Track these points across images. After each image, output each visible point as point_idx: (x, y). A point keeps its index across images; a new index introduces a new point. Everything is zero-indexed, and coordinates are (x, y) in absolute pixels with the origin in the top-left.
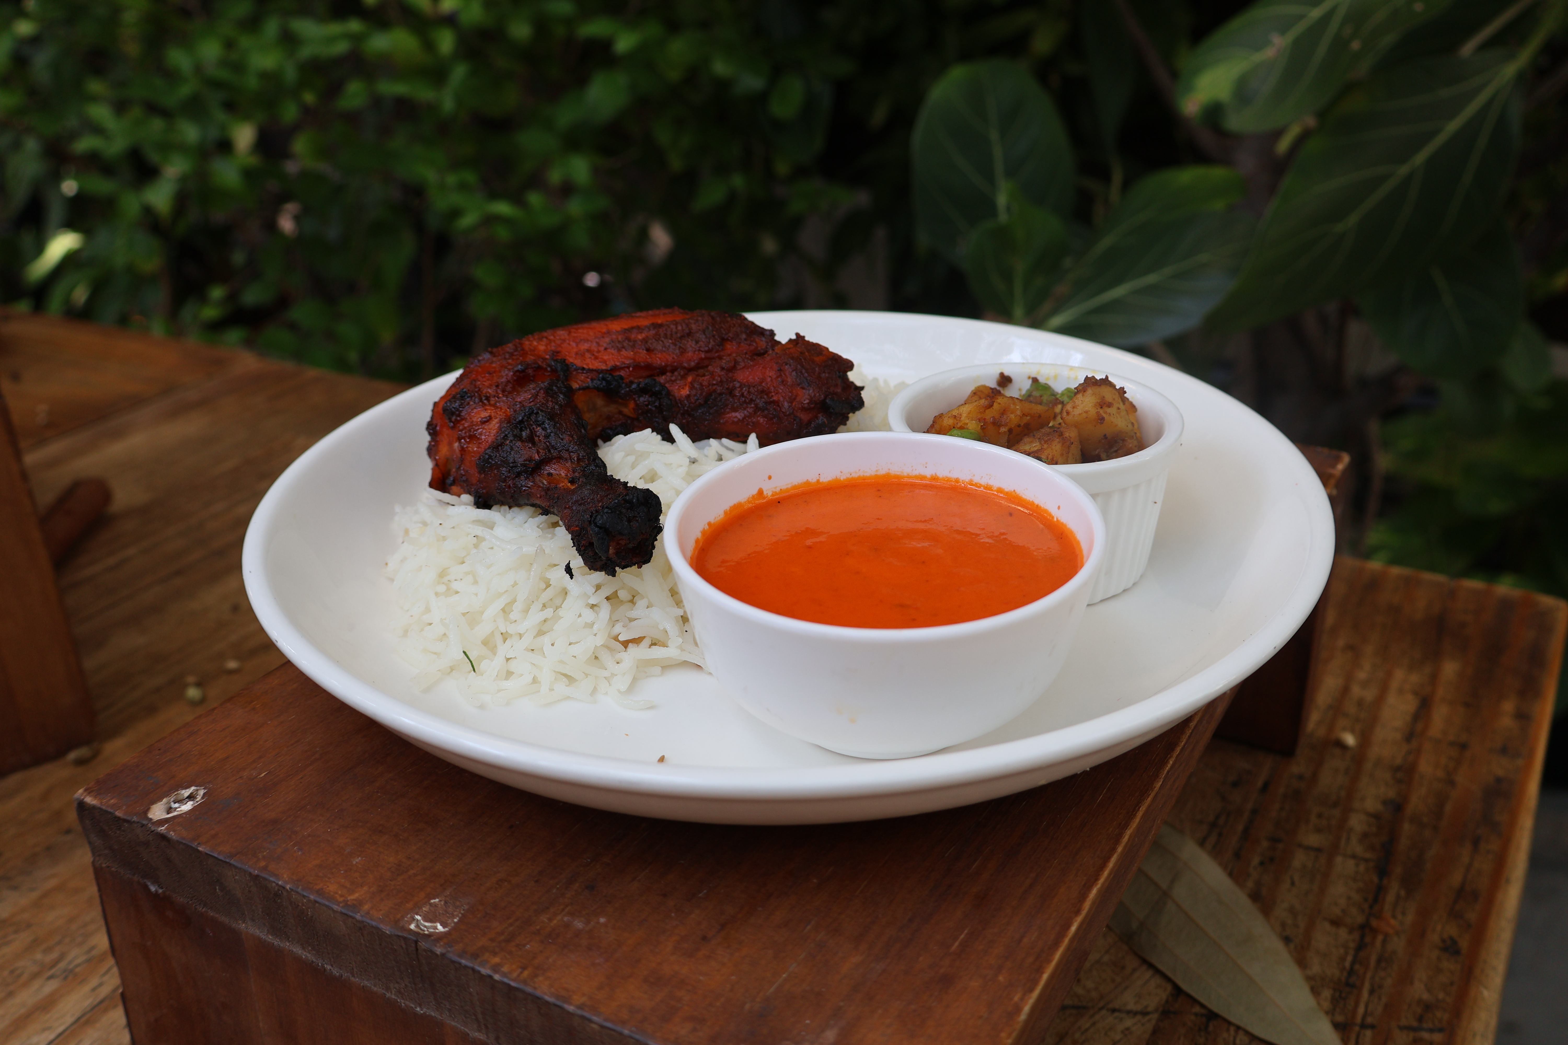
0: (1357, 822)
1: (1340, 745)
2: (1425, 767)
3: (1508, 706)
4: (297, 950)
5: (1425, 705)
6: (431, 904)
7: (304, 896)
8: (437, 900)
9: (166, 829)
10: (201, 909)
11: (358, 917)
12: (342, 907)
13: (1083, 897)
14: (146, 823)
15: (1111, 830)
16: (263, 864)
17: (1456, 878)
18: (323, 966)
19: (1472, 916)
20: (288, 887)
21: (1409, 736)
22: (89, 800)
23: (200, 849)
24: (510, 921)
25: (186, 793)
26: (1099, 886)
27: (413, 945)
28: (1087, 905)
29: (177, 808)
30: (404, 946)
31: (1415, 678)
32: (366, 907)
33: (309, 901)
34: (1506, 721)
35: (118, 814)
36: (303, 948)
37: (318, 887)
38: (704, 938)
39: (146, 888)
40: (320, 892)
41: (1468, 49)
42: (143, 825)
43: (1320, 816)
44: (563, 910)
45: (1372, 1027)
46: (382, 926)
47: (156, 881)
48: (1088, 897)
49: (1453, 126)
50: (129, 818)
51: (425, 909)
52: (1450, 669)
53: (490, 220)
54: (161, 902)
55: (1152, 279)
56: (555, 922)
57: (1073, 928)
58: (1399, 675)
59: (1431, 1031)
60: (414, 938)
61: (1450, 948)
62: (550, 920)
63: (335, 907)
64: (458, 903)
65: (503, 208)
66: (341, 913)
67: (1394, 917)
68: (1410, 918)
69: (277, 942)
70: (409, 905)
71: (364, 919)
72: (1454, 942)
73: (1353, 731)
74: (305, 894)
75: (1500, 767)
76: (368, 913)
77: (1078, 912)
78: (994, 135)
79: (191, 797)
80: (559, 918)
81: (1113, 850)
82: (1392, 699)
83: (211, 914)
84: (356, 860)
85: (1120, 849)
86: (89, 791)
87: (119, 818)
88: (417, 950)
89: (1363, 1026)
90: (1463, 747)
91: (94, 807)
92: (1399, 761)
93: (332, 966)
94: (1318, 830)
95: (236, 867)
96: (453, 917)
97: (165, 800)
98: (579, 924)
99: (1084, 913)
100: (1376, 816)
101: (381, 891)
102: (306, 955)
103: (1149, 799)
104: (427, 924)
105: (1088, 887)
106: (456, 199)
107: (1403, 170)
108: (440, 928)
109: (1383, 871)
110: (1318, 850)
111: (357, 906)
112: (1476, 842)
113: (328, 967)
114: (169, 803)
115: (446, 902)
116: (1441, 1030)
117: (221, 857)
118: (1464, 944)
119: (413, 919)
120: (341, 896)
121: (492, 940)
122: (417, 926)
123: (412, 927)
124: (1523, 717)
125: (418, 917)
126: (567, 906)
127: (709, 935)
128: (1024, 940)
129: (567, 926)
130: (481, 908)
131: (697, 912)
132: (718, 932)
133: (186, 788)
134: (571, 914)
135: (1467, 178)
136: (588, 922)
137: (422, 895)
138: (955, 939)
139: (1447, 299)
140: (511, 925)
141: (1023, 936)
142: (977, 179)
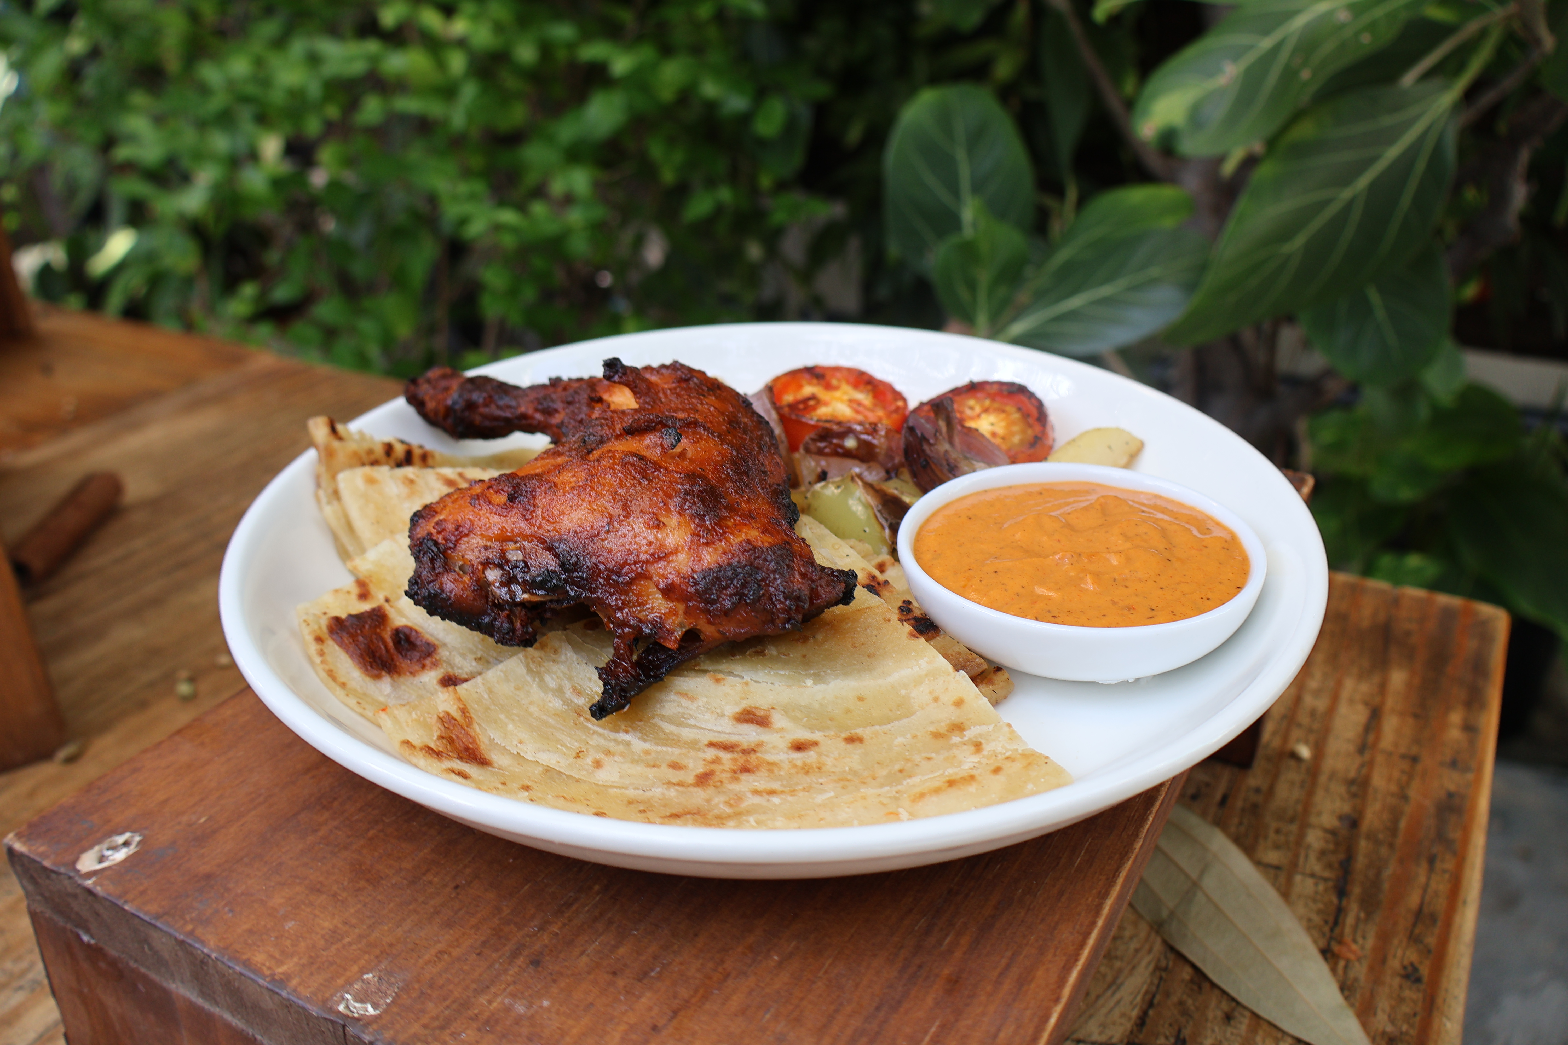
0: (1314, 839)
1: (1294, 756)
2: (1379, 780)
3: (1456, 717)
4: (228, 1016)
5: (1375, 715)
6: (363, 981)
7: (230, 967)
8: (370, 975)
9: (95, 883)
10: (133, 964)
11: (284, 994)
12: (269, 982)
13: (1062, 981)
14: (73, 875)
15: (1090, 899)
16: (189, 927)
17: (1414, 899)
18: (253, 1035)
19: (1431, 940)
20: (214, 955)
21: (1362, 748)
22: (19, 847)
23: (126, 907)
24: (447, 1003)
25: (120, 839)
27: (341, 1029)
28: (1067, 991)
29: (108, 856)
30: (332, 1029)
31: (1365, 688)
32: (294, 982)
33: (235, 972)
34: (1454, 734)
35: (47, 863)
36: (233, 1016)
37: (245, 957)
38: (655, 1028)
39: (78, 937)
40: (247, 964)
41: (1409, 79)
42: (70, 878)
43: (1278, 831)
44: (505, 990)
46: (308, 1006)
47: (88, 931)
49: (1393, 153)
50: (55, 869)
51: (357, 986)
52: (1398, 678)
53: (498, 228)
54: (95, 953)
55: (1106, 291)
56: (495, 1004)
57: (1053, 1020)
58: (1349, 684)
60: (342, 1022)
61: (1411, 975)
62: (490, 1002)
63: (261, 982)
64: (392, 979)
65: (508, 216)
66: (267, 989)
67: (1355, 941)
68: (1370, 942)
69: (207, 1006)
70: (340, 981)
71: (291, 997)
72: (1415, 969)
73: (1306, 742)
74: (231, 964)
75: (1451, 781)
76: (295, 990)
77: (1057, 1000)
78: (961, 155)
79: (126, 844)
80: (499, 1000)
81: (1093, 924)
82: (1343, 709)
83: (143, 970)
84: (290, 925)
85: (1100, 923)
86: (19, 836)
87: (45, 869)
88: (345, 1034)
90: (1414, 759)
91: (22, 855)
92: (1352, 774)
93: (262, 1037)
94: (1277, 847)
95: (161, 930)
96: (386, 995)
97: (97, 848)
98: (520, 1008)
99: (1064, 1000)
100: (1333, 832)
101: (312, 963)
102: (236, 1022)
103: (1130, 863)
104: (357, 1005)
105: (1067, 969)
106: (466, 208)
107: (1347, 193)
108: (371, 1011)
109: (1342, 892)
110: (1277, 868)
111: (283, 982)
112: (1432, 861)
113: (259, 1037)
114: (101, 851)
115: (380, 978)
117: (147, 918)
118: (1424, 971)
119: (343, 998)
120: (269, 968)
121: (425, 1026)
122: (347, 1007)
123: (341, 1008)
124: (1470, 728)
125: (348, 996)
126: (509, 985)
127: (660, 1025)
128: (1002, 1035)
129: (508, 1010)
130: (416, 986)
131: (649, 994)
132: (670, 1021)
133: (121, 833)
134: (513, 996)
135: (1406, 200)
136: (530, 1006)
137: (355, 968)
138: (926, 1032)
139: (1380, 313)
140: (448, 1007)
141: (999, 1030)
142: (944, 196)
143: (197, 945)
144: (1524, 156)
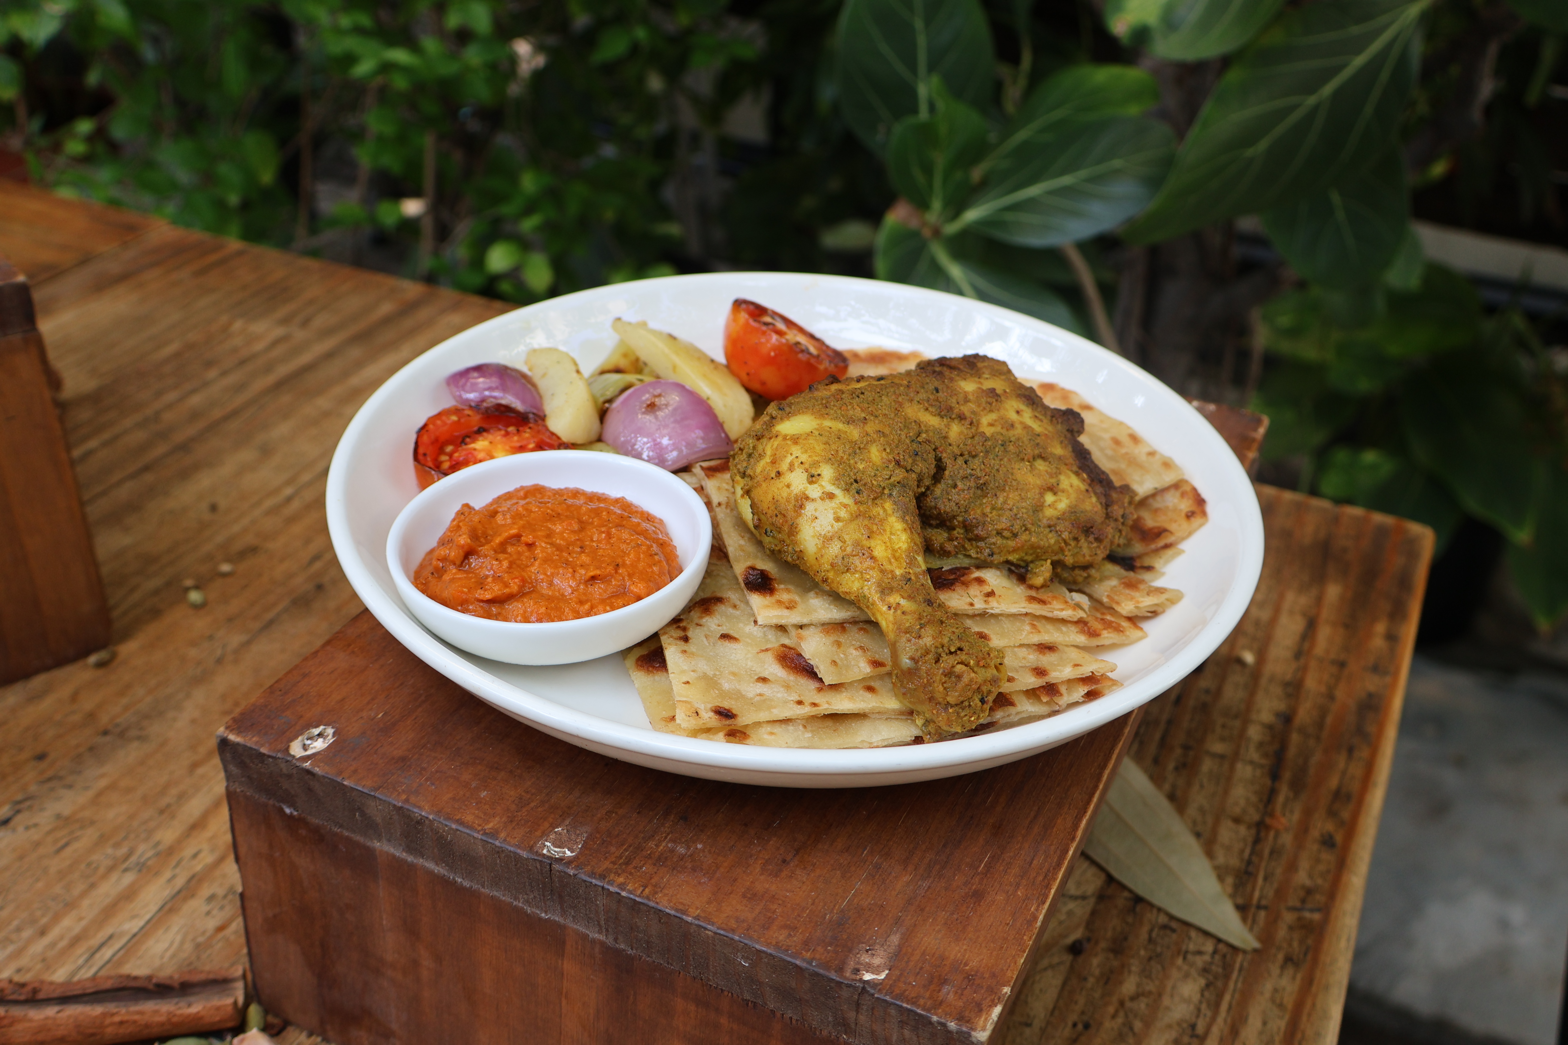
0: (1254, 733)
1: (1240, 662)
2: (1311, 683)
3: (1380, 628)
4: (431, 865)
5: (1311, 625)
6: (555, 832)
7: (446, 826)
8: (560, 829)
9: (311, 764)
10: (336, 830)
11: (497, 843)
12: (482, 834)
13: (1076, 827)
14: (289, 759)
15: (1093, 770)
16: (404, 797)
17: (1333, 782)
18: (454, 879)
19: (1346, 815)
20: (430, 817)
21: (1298, 654)
22: (232, 737)
23: (345, 783)
24: (625, 847)
25: (316, 731)
26: (1087, 817)
27: (548, 867)
28: (1079, 833)
29: (309, 745)
30: (539, 867)
31: (1304, 600)
32: (502, 835)
33: (451, 829)
34: (1378, 642)
35: (263, 750)
36: (437, 864)
37: (457, 818)
38: (784, 861)
39: (281, 811)
40: (460, 822)
42: (287, 761)
43: (1224, 726)
44: (666, 837)
45: (1265, 908)
46: (519, 851)
47: (292, 805)
48: (1079, 826)
49: (1359, 61)
50: (274, 755)
51: (552, 836)
52: (1333, 592)
53: (387, 67)
54: (294, 822)
55: (1066, 180)
56: (662, 847)
57: (1071, 853)
58: (1290, 597)
59: (1312, 910)
60: (549, 862)
61: (1328, 842)
62: (657, 846)
63: (476, 835)
64: (578, 832)
65: (400, 56)
66: (481, 839)
67: (1284, 815)
68: (1296, 816)
69: (410, 859)
70: (538, 833)
71: (503, 845)
72: (1331, 837)
73: (1250, 649)
74: (447, 823)
75: (1372, 683)
76: (504, 840)
77: (1073, 839)
78: (919, 24)
79: (320, 735)
80: (664, 844)
81: (1096, 787)
82: (1284, 619)
83: (346, 833)
84: (483, 794)
86: (228, 729)
87: (264, 754)
88: (551, 870)
89: (1259, 907)
90: (1342, 665)
91: (238, 744)
92: (1288, 677)
93: (464, 879)
94: (1223, 739)
95: (380, 800)
96: (577, 843)
97: (300, 738)
98: (681, 850)
99: (1078, 839)
100: (1270, 727)
101: (511, 821)
102: (439, 869)
103: (1121, 743)
104: (556, 849)
105: (1079, 819)
106: (351, 43)
107: (1311, 100)
108: (568, 853)
109: (1275, 776)
110: (1222, 757)
111: (494, 834)
112: (1351, 750)
113: (459, 880)
114: (303, 740)
115: (567, 831)
116: (1319, 910)
117: (365, 791)
118: (1339, 838)
119: (544, 845)
120: (479, 825)
121: (614, 863)
122: (548, 851)
123: (545, 852)
124: (1392, 638)
125: (548, 844)
126: (668, 834)
127: (788, 859)
128: (1034, 862)
129: (672, 851)
130: (598, 836)
131: (775, 839)
132: (794, 856)
133: (317, 726)
134: (673, 841)
135: (1369, 109)
136: (688, 848)
137: (546, 824)
138: (981, 861)
139: (1340, 215)
140: (626, 850)
141: (1033, 860)
142: (900, 68)
143: (415, 810)
144: (1493, 50)
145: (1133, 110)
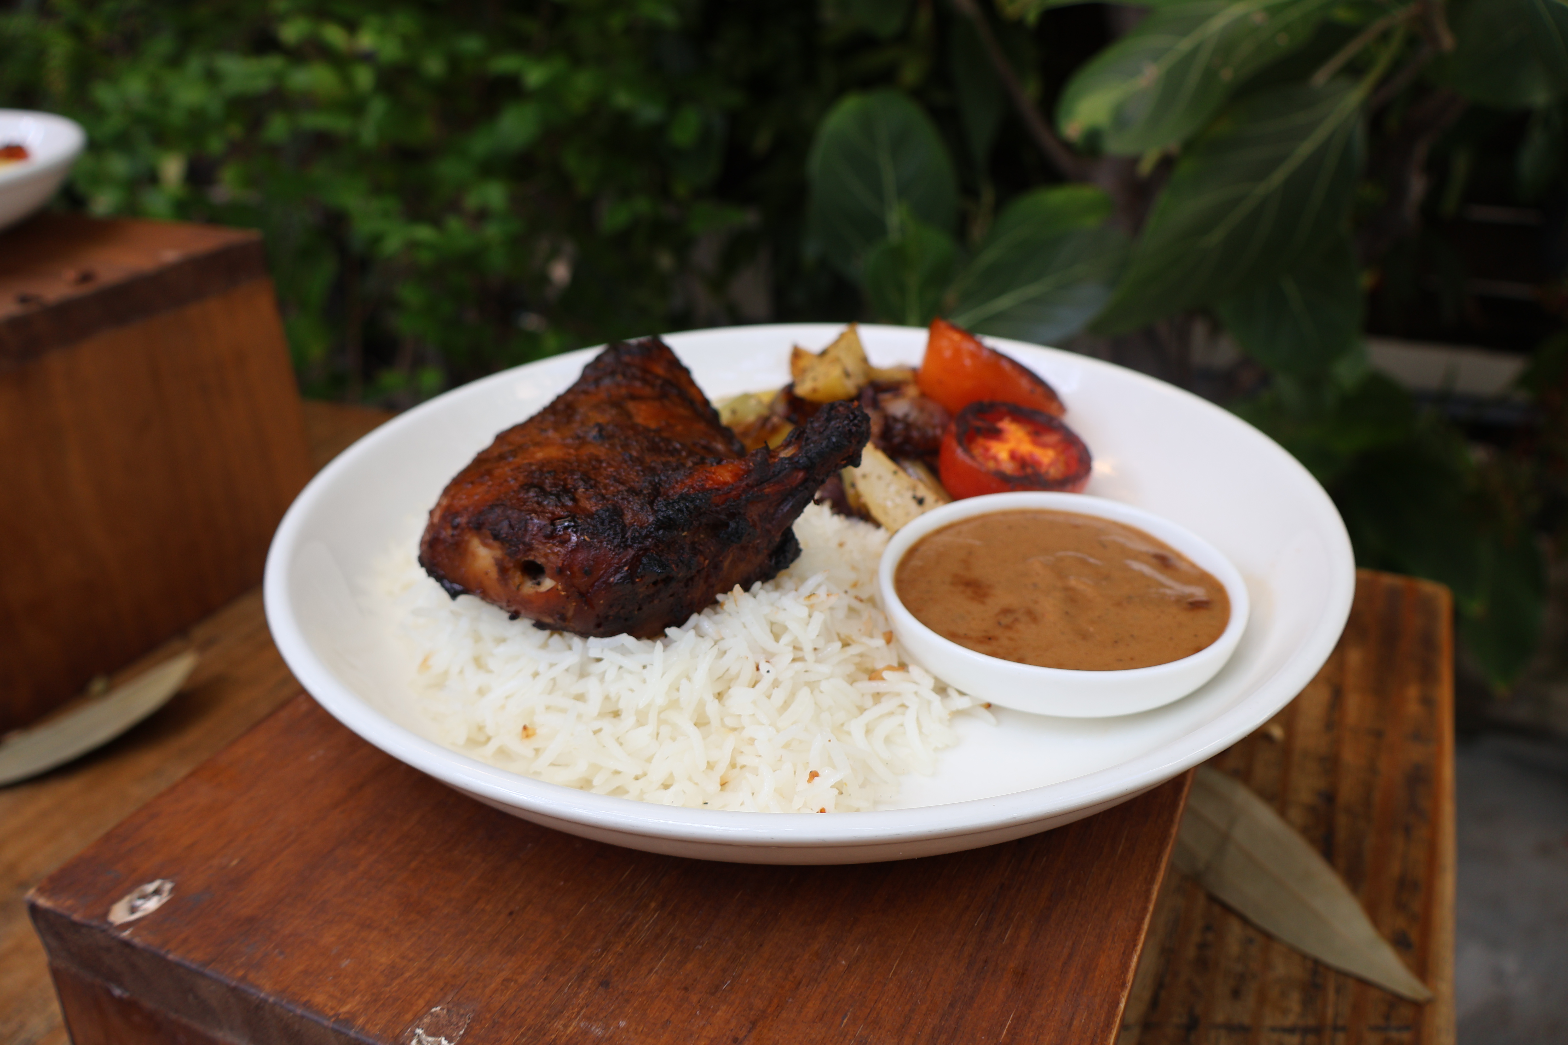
1: (1267, 737)
2: (1348, 756)
3: (1413, 692)
5: (1338, 694)
6: (432, 1014)
7: (290, 1011)
8: (438, 1008)
9: (131, 934)
10: (173, 1016)
11: (352, 1033)
12: (334, 1022)
14: (107, 928)
16: (240, 973)
17: (1395, 868)
19: (1416, 907)
20: (271, 999)
21: (1329, 726)
22: (43, 902)
23: (171, 957)
24: (522, 1030)
25: (151, 888)
26: (1138, 952)
28: (1130, 976)
29: (140, 906)
32: (361, 1021)
33: (295, 1015)
34: (1413, 708)
35: (77, 917)
37: (305, 999)
39: (109, 991)
40: (307, 1005)
41: (1320, 78)
42: (104, 931)
44: (578, 1013)
45: (1343, 1029)
47: (121, 985)
48: (1130, 966)
49: (1306, 149)
50: (86, 922)
51: (427, 1020)
52: (1354, 657)
53: (413, 245)
54: (127, 1006)
56: (571, 1028)
59: (1399, 1029)
61: (1402, 941)
62: (566, 1026)
63: (326, 1023)
64: (462, 1011)
65: (424, 233)
66: (333, 1029)
70: (409, 1016)
71: (359, 1036)
74: (291, 1007)
75: (1416, 753)
76: (363, 1029)
77: (1123, 985)
78: (884, 160)
79: (157, 892)
80: (574, 1023)
81: (1145, 909)
84: (345, 963)
85: (1151, 908)
86: (41, 891)
87: (76, 923)
90: (1378, 734)
91: (48, 910)
92: (1323, 751)
95: (211, 978)
96: (458, 1028)
97: (127, 899)
98: (597, 1030)
99: (1129, 985)
100: (1312, 809)
101: (376, 1000)
104: (430, 1039)
106: (379, 225)
107: (1262, 188)
111: (349, 1020)
112: (1407, 830)
114: (131, 901)
115: (449, 1011)
116: (1407, 1028)
117: (193, 966)
118: (1414, 935)
119: (414, 1034)
120: (332, 1009)
122: (419, 1042)
123: (414, 1043)
124: (1428, 702)
125: (419, 1031)
126: (582, 1008)
127: (741, 1036)
128: (1075, 1022)
129: (586, 1032)
130: (488, 1016)
131: (724, 1008)
132: (749, 1032)
133: (151, 881)
134: (588, 1018)
135: (1318, 196)
136: (607, 1027)
137: (421, 1002)
138: (1003, 1026)
139: (1297, 305)
140: (523, 1035)
141: (1072, 1019)
142: (870, 202)
143: (253, 990)
144: (1421, 151)
145: (1091, 222)
